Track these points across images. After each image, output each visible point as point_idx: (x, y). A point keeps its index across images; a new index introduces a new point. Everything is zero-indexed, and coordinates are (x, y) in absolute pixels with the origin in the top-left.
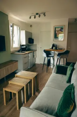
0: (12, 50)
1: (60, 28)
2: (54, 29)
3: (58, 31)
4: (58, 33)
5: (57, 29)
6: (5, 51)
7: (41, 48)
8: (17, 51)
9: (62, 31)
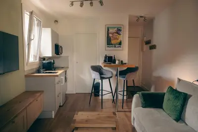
0: (27, 68)
1: (116, 29)
2: (107, 30)
3: (113, 34)
4: (112, 37)
5: (111, 31)
6: (19, 69)
7: (77, 63)
8: (35, 70)
9: (120, 34)
